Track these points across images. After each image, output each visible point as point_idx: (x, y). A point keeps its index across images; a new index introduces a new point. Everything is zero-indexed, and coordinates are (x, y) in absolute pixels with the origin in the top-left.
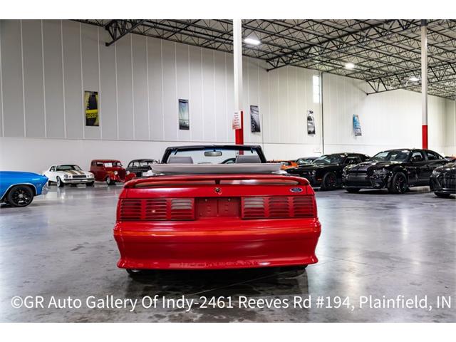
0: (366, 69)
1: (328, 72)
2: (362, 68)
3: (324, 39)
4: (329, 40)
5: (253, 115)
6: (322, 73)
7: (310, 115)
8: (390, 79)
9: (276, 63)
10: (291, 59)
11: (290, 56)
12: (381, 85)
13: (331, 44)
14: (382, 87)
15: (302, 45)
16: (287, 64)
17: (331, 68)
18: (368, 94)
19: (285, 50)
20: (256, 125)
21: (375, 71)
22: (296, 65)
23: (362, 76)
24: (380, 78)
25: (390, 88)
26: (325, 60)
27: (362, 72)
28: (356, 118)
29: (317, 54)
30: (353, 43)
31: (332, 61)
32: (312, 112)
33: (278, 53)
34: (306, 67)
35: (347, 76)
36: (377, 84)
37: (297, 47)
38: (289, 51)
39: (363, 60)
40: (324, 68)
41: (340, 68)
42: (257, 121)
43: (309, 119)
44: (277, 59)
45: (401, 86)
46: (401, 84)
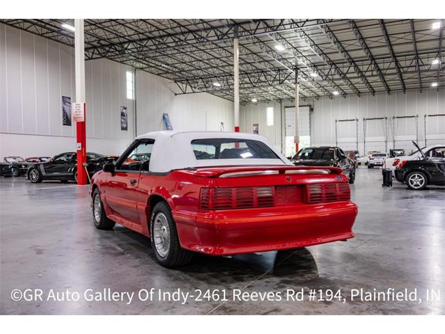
0: (177, 70)
1: (142, 69)
2: (174, 70)
3: (144, 37)
4: (149, 38)
5: (65, 106)
6: (135, 69)
7: (124, 111)
8: (197, 83)
9: (91, 54)
10: (108, 52)
11: (107, 48)
12: (189, 87)
13: (150, 43)
14: (189, 89)
15: (122, 40)
16: (103, 57)
17: (144, 66)
18: (176, 94)
19: (103, 42)
20: (67, 117)
21: (184, 73)
22: (111, 59)
23: (172, 77)
24: (187, 80)
25: (197, 90)
26: (140, 57)
27: (173, 73)
28: (166, 116)
29: (135, 50)
30: (171, 45)
31: (147, 59)
32: (125, 108)
33: (95, 43)
34: (121, 62)
35: (158, 75)
36: (184, 85)
37: (116, 40)
38: (107, 43)
39: (176, 62)
40: (138, 65)
41: (154, 67)
42: (68, 114)
43: (123, 114)
44: (92, 50)
45: (205, 90)
46: (206, 87)
